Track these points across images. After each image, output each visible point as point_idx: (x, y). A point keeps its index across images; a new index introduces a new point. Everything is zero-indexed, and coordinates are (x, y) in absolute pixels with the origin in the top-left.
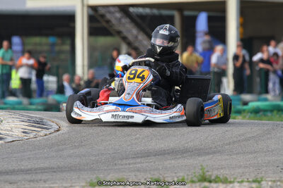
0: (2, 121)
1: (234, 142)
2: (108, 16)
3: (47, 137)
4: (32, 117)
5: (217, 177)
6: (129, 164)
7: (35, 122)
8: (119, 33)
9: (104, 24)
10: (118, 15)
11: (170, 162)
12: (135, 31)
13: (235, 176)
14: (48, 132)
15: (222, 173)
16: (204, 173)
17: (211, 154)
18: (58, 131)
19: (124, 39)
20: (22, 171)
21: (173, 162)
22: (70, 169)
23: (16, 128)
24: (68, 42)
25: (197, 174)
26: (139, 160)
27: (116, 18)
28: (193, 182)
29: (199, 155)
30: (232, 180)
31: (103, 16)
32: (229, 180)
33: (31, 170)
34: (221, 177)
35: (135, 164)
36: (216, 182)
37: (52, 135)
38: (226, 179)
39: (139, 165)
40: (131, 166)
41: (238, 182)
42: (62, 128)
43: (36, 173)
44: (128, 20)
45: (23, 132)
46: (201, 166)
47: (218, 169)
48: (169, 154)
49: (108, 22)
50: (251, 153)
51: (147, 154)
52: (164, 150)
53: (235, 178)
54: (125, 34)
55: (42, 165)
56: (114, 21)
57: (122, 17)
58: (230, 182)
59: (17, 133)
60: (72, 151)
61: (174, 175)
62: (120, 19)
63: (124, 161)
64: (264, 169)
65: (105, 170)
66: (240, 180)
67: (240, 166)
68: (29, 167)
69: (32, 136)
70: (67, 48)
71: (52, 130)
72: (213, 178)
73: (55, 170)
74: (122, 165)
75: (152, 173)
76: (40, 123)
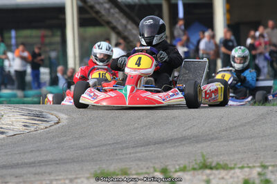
0: (2, 116)
1: (231, 128)
2: (97, 7)
3: (48, 129)
4: (32, 111)
5: (218, 164)
6: (130, 153)
7: (34, 115)
8: (108, 23)
9: (94, 15)
10: (107, 6)
11: (169, 150)
12: (124, 21)
13: (234, 162)
14: (48, 125)
15: (222, 159)
16: (204, 160)
17: (208, 141)
18: (58, 123)
19: (114, 29)
20: (26, 164)
21: (173, 150)
22: (73, 161)
23: (17, 122)
24: (59, 33)
25: (199, 162)
26: (138, 149)
27: (105, 9)
28: (194, 169)
29: (197, 142)
30: (233, 166)
31: (92, 7)
32: (229, 166)
33: (34, 163)
34: (221, 163)
35: (136, 153)
36: (217, 169)
37: (52, 128)
38: (226, 165)
39: (139, 155)
40: (132, 155)
41: (239, 168)
42: (62, 120)
43: (40, 166)
44: (117, 10)
45: (24, 126)
46: (202, 153)
47: (217, 155)
48: (167, 142)
49: (97, 12)
50: (248, 138)
51: (147, 143)
52: (163, 139)
53: (235, 165)
54: (115, 24)
55: (45, 158)
56: (103, 12)
57: (111, 8)
58: (231, 168)
59: (18, 127)
60: (73, 143)
61: (175, 163)
62: (109, 10)
63: (125, 151)
64: (263, 153)
65: (107, 160)
66: (240, 166)
67: (239, 152)
68: (32, 160)
69: (32, 129)
70: (58, 39)
71: (52, 123)
72: (214, 164)
73: (58, 162)
74: (123, 155)
75: (153, 161)
76: (40, 116)
